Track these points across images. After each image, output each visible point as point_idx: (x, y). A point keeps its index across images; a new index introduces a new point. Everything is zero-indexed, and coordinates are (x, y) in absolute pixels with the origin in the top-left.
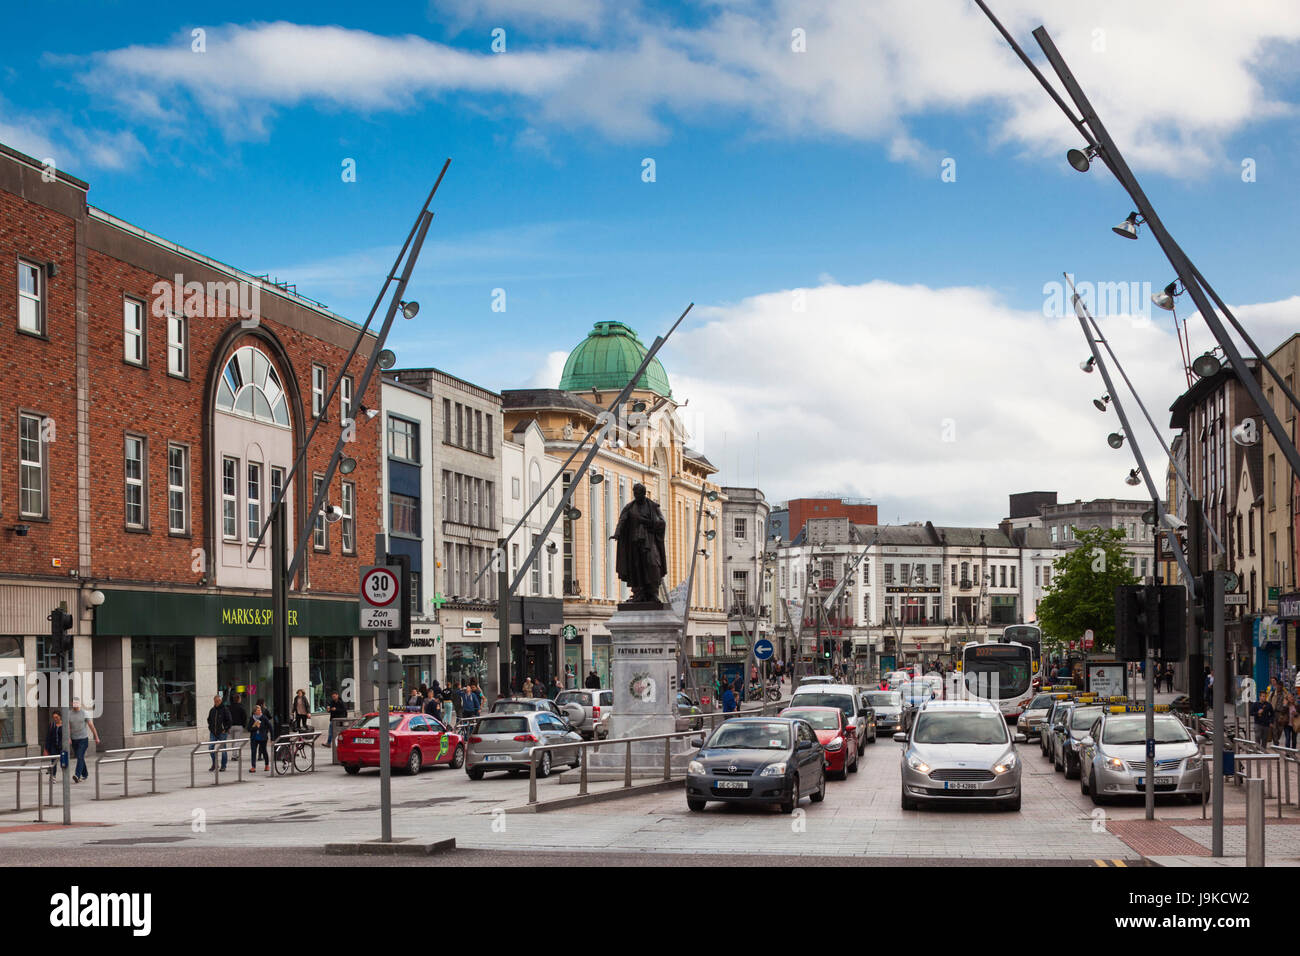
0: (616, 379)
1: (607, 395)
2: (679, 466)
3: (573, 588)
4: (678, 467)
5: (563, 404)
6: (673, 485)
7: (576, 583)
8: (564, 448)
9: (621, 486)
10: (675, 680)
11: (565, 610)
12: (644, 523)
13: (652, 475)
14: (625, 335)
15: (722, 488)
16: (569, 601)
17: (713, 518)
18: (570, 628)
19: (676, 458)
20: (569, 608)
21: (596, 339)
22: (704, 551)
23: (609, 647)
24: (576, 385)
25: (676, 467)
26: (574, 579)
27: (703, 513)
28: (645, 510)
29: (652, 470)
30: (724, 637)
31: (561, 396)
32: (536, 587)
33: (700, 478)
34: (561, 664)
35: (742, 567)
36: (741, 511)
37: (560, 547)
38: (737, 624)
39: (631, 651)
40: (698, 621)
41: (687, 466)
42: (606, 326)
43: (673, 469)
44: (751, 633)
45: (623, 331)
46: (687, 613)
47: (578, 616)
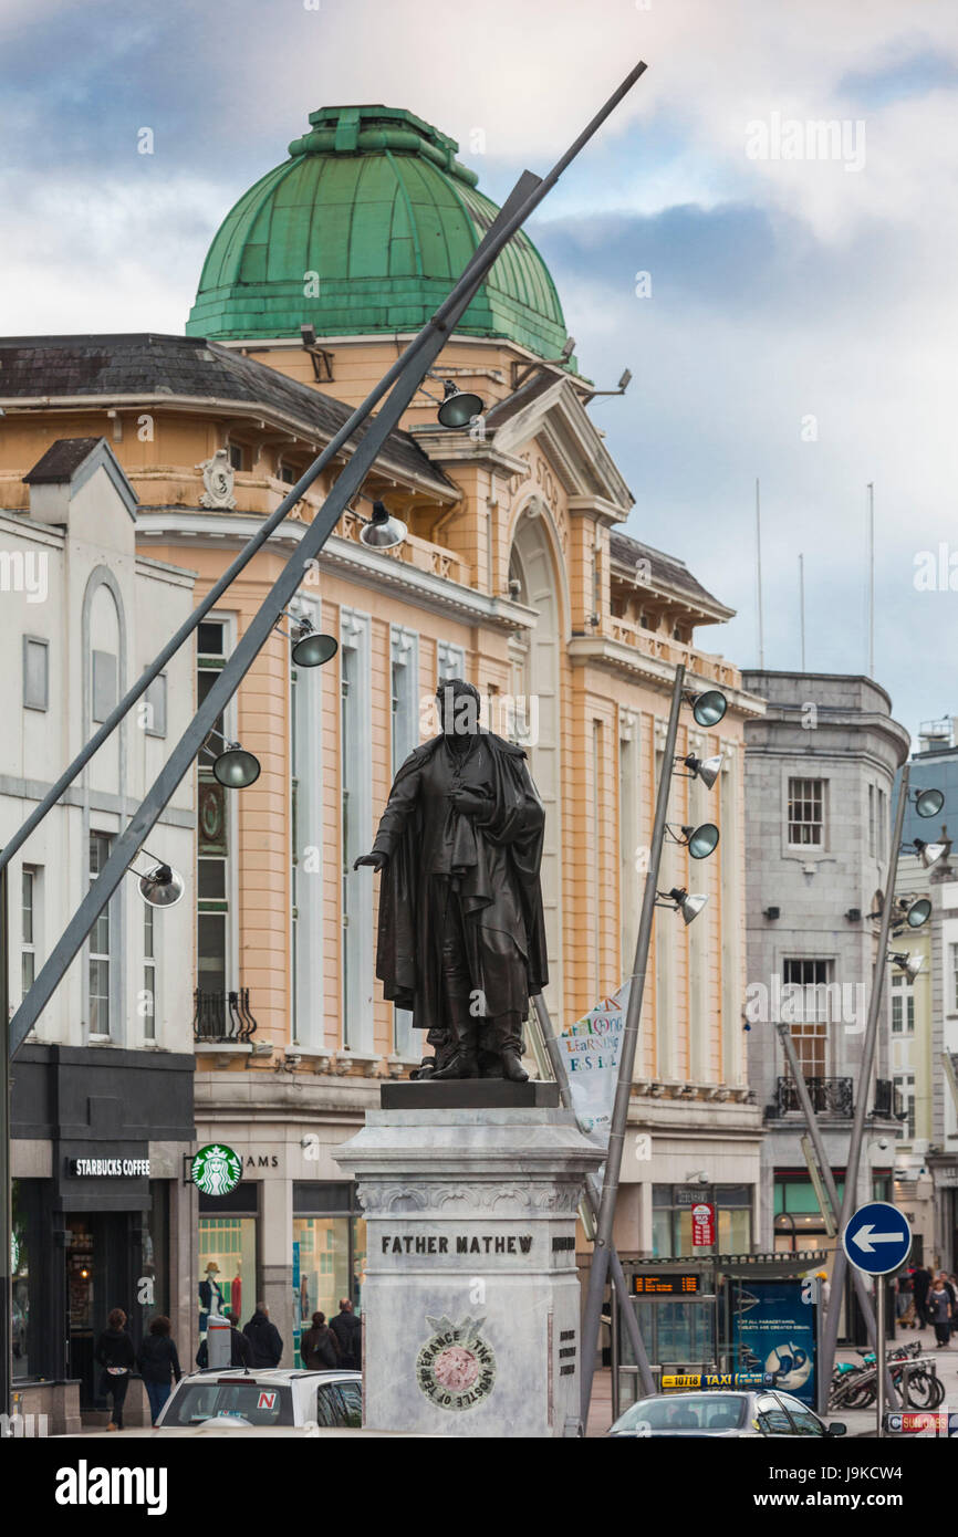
0: (384, 301)
1: (354, 355)
2: (598, 598)
3: (232, 1021)
4: (594, 600)
5: (201, 387)
6: (574, 663)
7: (242, 1000)
8: (202, 536)
9: (398, 668)
10: (575, 1343)
11: (200, 1091)
12: (472, 812)
13: (504, 627)
14: (413, 152)
15: (746, 674)
16: (218, 1062)
17: (709, 784)
18: (216, 1155)
19: (588, 570)
20: (214, 1086)
21: (316, 164)
22: (678, 896)
23: (351, 1222)
24: (246, 321)
25: (588, 602)
26: (232, 984)
27: (679, 767)
28: (477, 769)
29: (502, 611)
30: (751, 1186)
31: (193, 358)
32: (102, 1013)
33: (670, 641)
34: (184, 1281)
35: (813, 946)
36: (811, 752)
37: (185, 878)
38: (794, 1142)
39: (425, 1246)
40: (661, 1132)
41: (624, 597)
42: (348, 121)
43: (577, 608)
44: (840, 1174)
45: (410, 137)
46: (620, 1106)
47: (245, 1113)
